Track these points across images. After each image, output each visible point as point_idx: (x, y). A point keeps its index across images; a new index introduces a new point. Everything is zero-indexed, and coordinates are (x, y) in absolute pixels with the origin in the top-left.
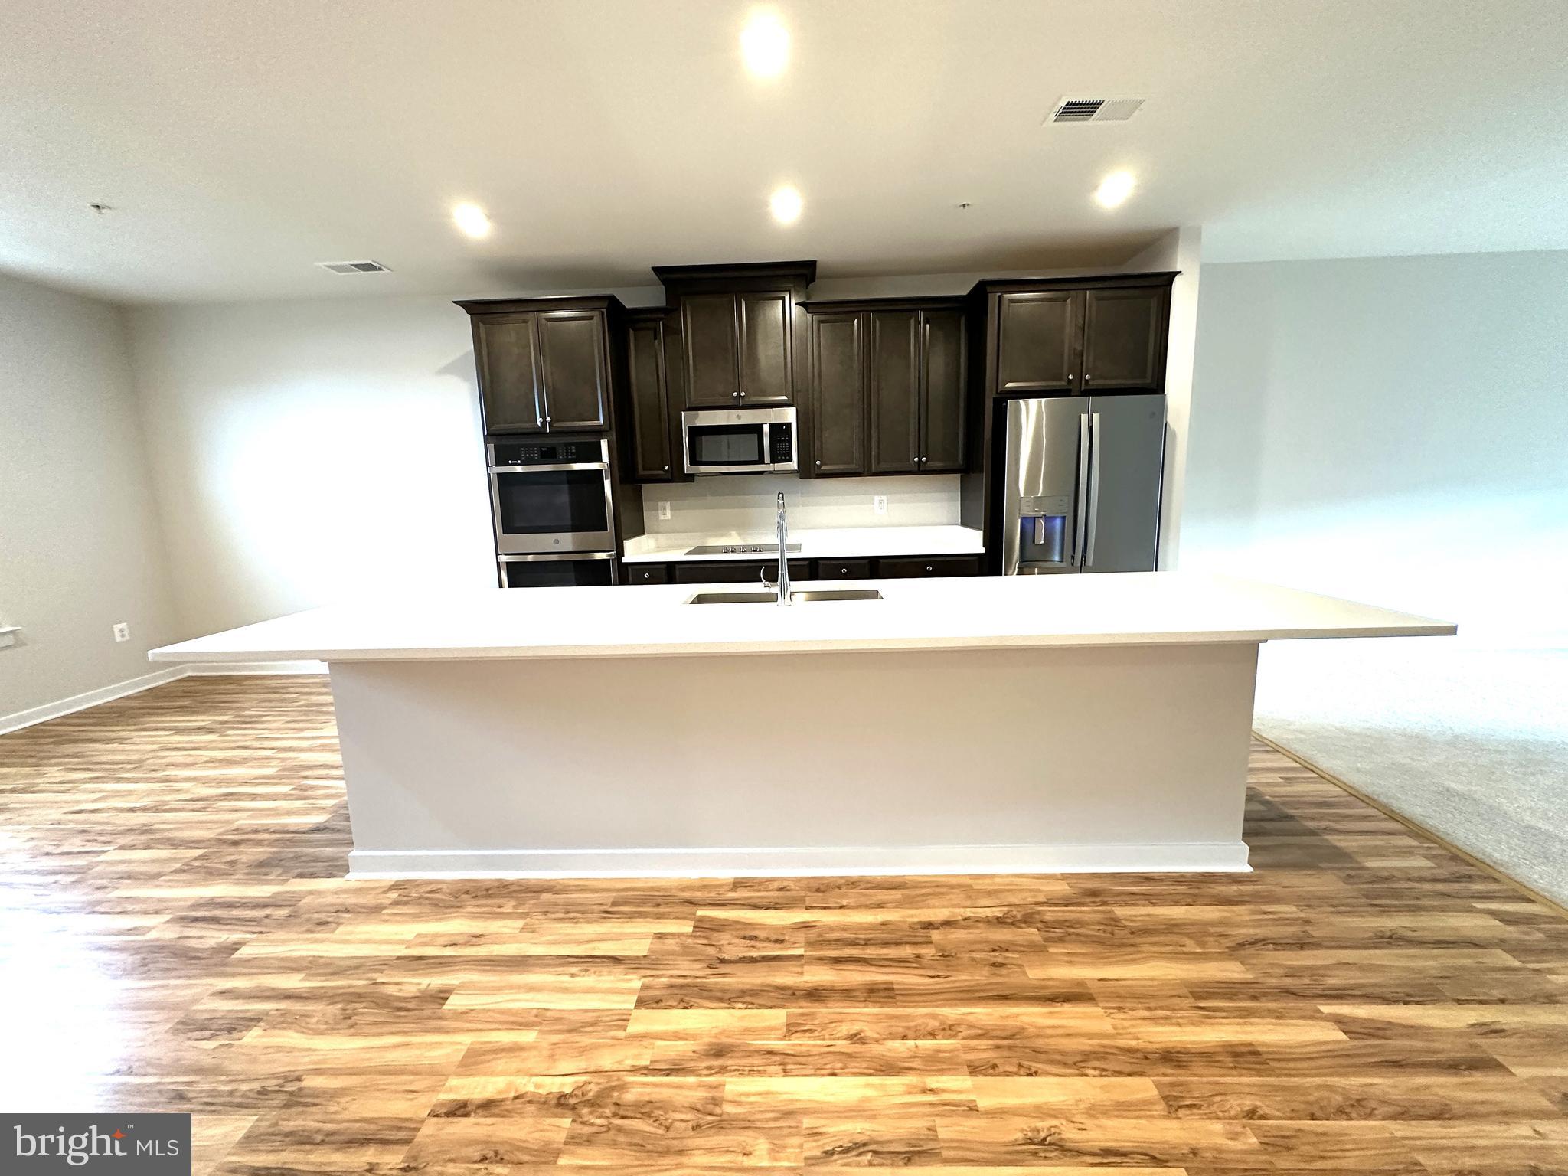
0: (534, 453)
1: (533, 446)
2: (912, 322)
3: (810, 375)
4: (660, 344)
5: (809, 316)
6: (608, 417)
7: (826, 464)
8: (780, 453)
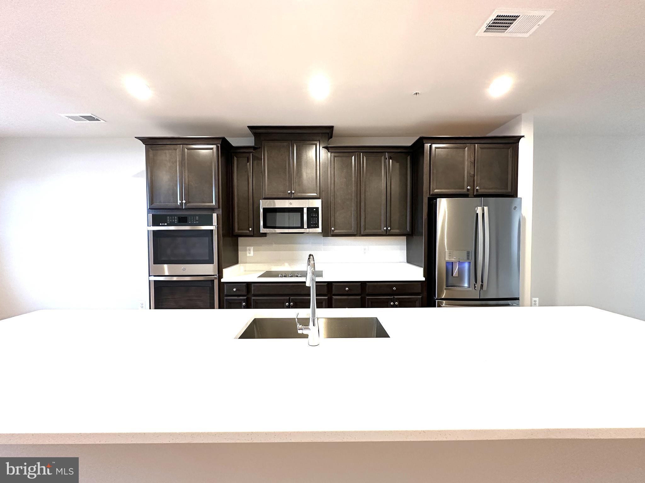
0: (174, 220)
1: (175, 215)
2: (383, 158)
3: (329, 183)
4: (250, 165)
5: (329, 154)
6: (218, 201)
7: (337, 229)
8: (313, 224)
